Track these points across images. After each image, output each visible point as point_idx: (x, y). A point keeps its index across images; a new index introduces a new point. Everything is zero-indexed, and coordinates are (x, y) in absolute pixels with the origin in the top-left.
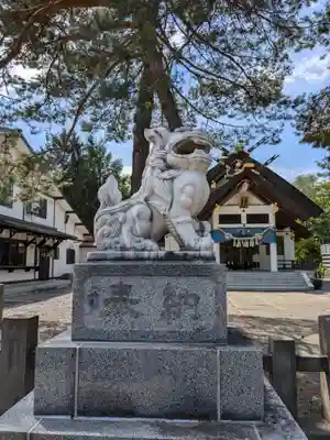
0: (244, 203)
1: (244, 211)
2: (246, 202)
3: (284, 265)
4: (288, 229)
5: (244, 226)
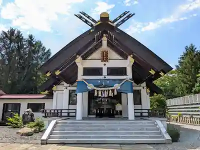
0: (105, 58)
1: (105, 65)
2: (107, 56)
3: (141, 113)
4: (144, 84)
5: (105, 77)
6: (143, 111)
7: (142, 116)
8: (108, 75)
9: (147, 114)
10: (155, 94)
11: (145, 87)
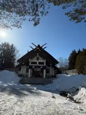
2: (38, 58)
7: (49, 77)
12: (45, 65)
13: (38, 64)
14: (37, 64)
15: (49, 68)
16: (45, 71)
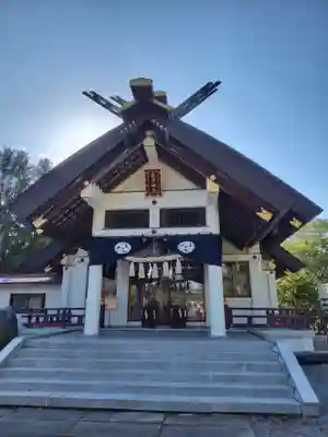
0: (154, 186)
1: (154, 202)
2: (158, 182)
3: (250, 318)
4: (256, 248)
5: (154, 232)
6: (256, 313)
7: (250, 324)
8: (162, 226)
9: (264, 321)
10: (288, 273)
11: (259, 256)
12: (212, 226)
13: (154, 220)
14: (146, 225)
15: (243, 258)
16: (215, 273)
